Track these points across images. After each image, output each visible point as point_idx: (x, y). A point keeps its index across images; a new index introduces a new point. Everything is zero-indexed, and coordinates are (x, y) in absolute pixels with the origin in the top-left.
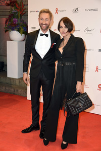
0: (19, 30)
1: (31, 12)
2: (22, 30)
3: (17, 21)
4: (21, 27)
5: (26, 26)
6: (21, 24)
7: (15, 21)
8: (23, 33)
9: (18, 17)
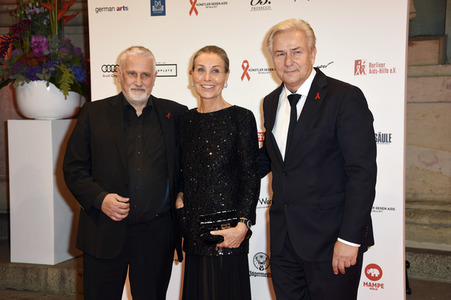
0: (54, 80)
1: (99, 10)
2: (67, 76)
3: (47, 45)
4: (62, 67)
5: (81, 63)
6: (64, 54)
7: (39, 46)
8: (73, 88)
9: (48, 31)
